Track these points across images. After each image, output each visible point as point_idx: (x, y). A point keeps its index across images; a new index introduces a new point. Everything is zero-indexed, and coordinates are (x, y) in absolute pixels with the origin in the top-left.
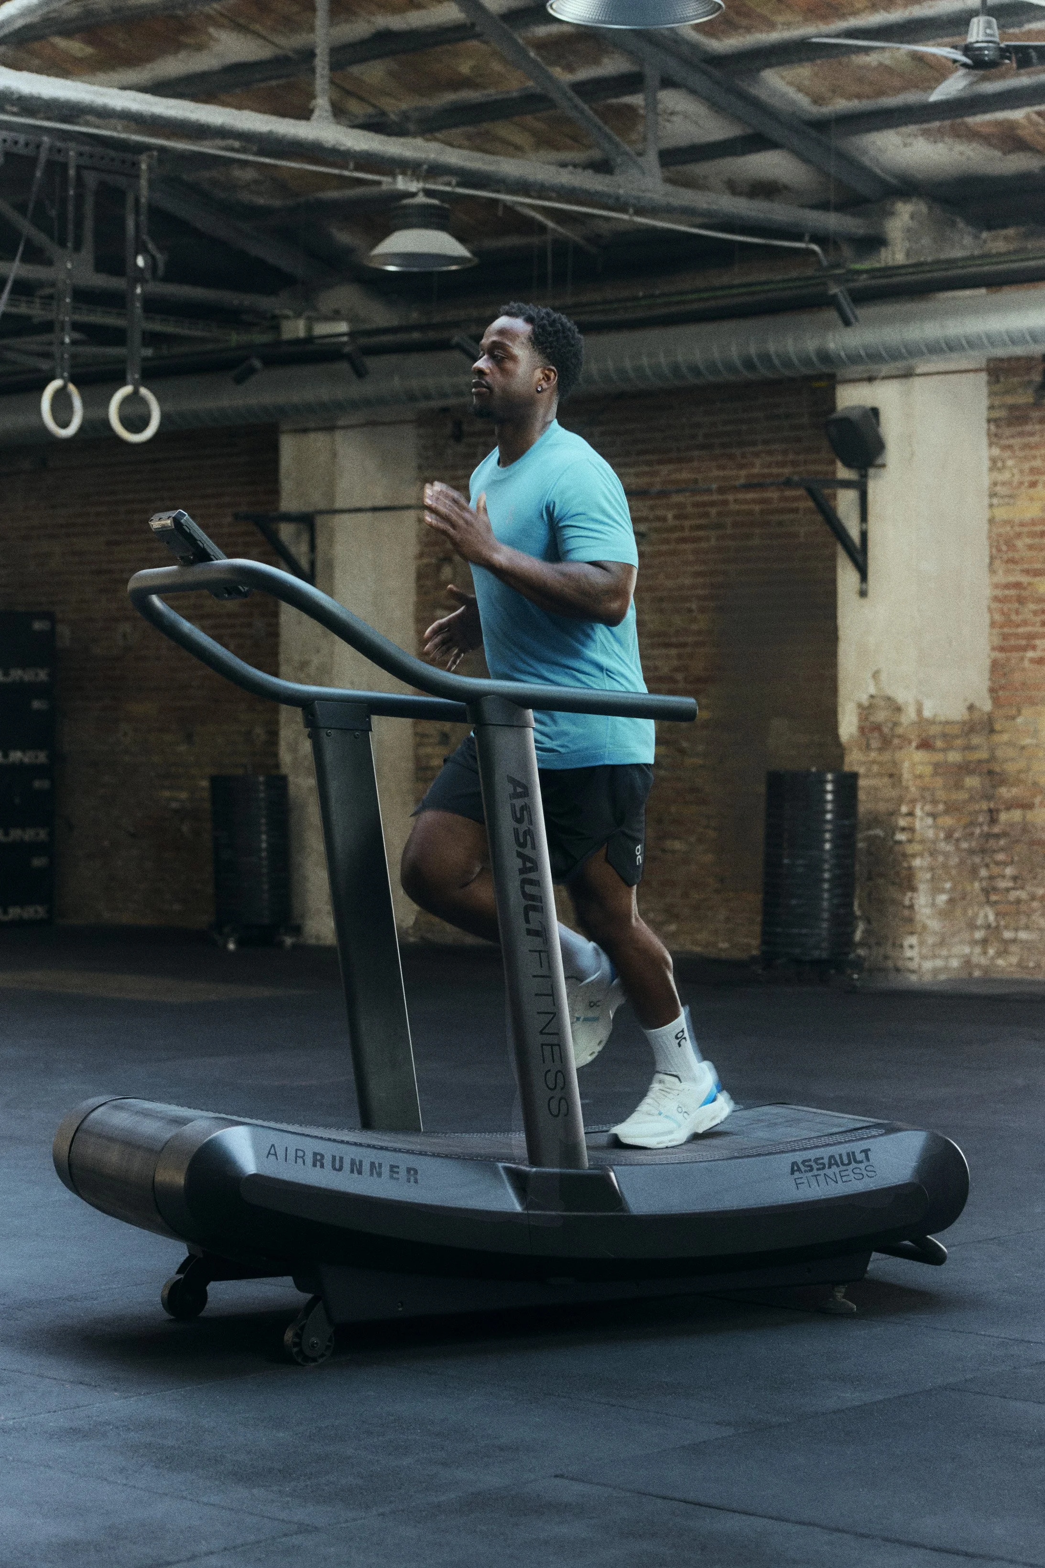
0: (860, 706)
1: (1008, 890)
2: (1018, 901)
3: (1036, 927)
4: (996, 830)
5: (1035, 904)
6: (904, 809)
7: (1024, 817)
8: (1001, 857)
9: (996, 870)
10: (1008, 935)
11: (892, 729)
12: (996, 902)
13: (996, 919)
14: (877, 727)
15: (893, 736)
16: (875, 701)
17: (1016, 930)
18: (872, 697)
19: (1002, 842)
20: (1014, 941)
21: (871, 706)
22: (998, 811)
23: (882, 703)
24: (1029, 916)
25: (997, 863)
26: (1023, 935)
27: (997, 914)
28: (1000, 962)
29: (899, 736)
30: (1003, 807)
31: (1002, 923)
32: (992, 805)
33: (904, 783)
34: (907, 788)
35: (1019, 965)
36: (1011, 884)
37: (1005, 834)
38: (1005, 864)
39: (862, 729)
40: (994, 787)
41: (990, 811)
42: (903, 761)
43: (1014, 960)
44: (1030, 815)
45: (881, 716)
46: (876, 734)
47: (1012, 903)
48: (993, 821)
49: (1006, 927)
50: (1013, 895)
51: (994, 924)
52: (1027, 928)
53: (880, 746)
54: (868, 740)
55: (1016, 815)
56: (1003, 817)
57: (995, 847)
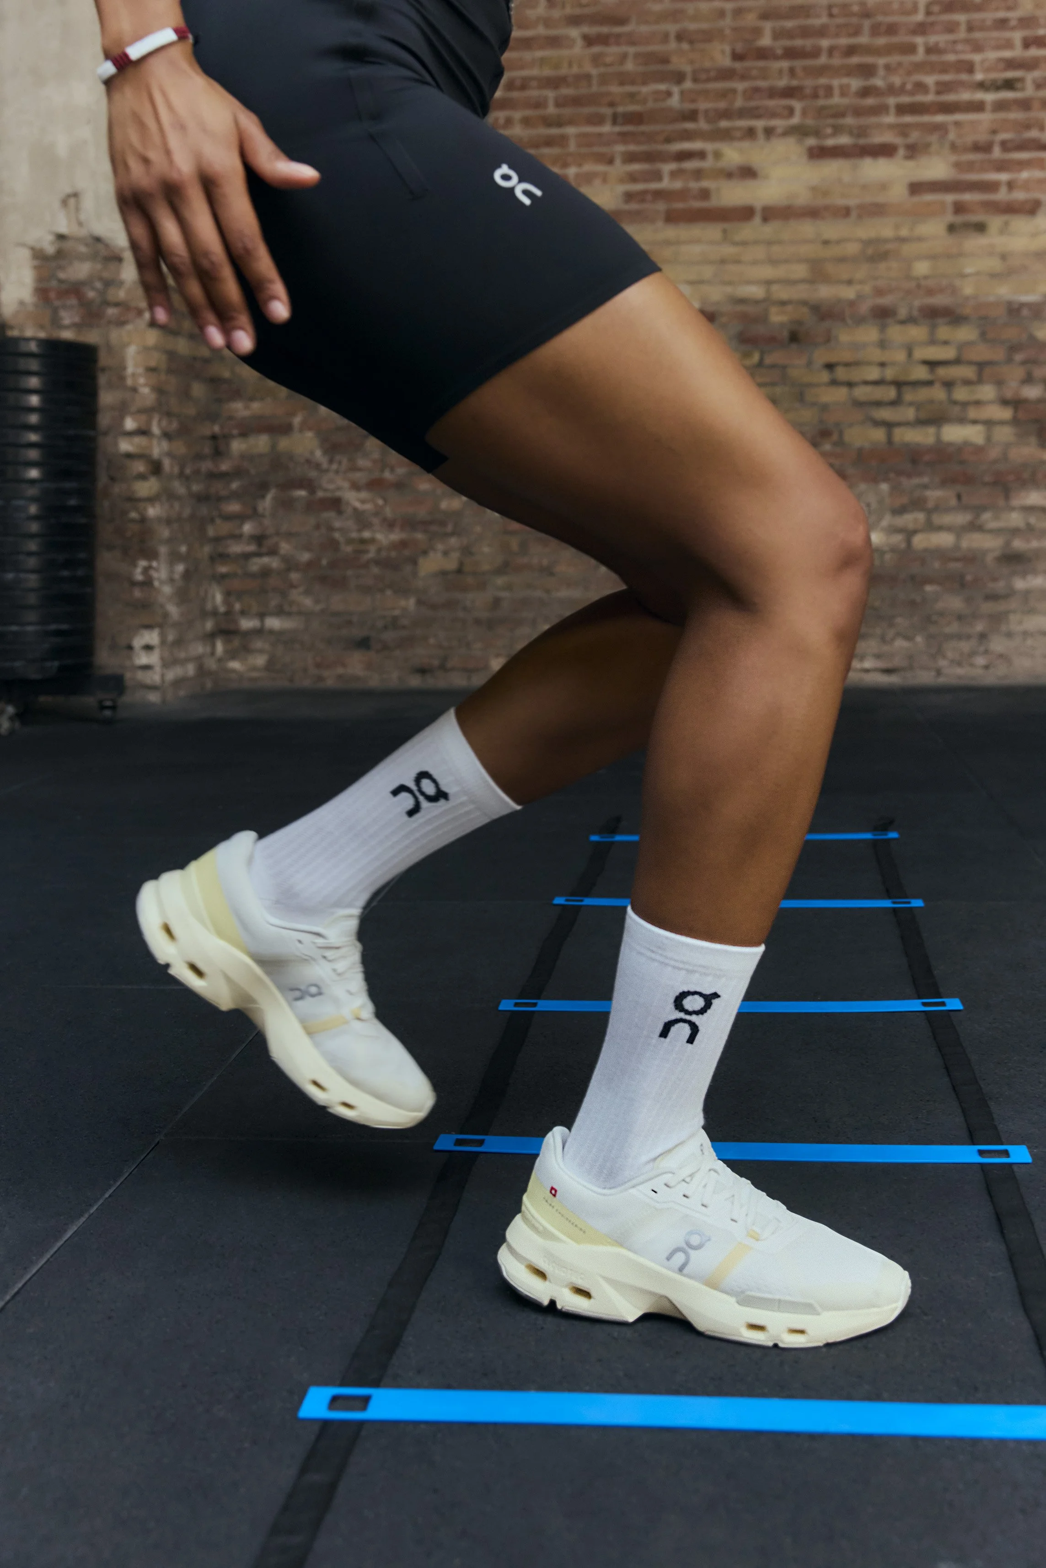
0: (38, 255)
1: (247, 556)
2: (266, 573)
3: (294, 609)
4: (225, 467)
5: (294, 576)
6: (130, 424)
7: (274, 447)
8: (234, 507)
9: (223, 528)
10: (247, 624)
11: (102, 293)
12: (224, 577)
13: (226, 602)
14: (75, 289)
15: (107, 303)
16: (68, 245)
17: (262, 616)
18: (61, 237)
19: (235, 485)
20: (259, 632)
21: (60, 254)
22: (227, 437)
23: (83, 249)
24: (284, 594)
25: (228, 518)
26: (274, 623)
27: (228, 594)
28: (235, 665)
29: (117, 305)
30: (235, 432)
31: (237, 606)
32: (216, 429)
33: (129, 382)
34: (134, 390)
35: (270, 666)
36: (252, 548)
37: (238, 473)
38: (241, 518)
39: (42, 292)
40: (219, 401)
41: (214, 437)
42: (126, 345)
43: (260, 660)
44: (284, 443)
45: (81, 270)
46: (73, 301)
47: (253, 576)
48: (218, 453)
49: (243, 613)
50: (256, 564)
51: (222, 609)
52: (280, 612)
53: (77, 319)
54: (55, 311)
55: (261, 443)
56: (237, 446)
57: (224, 493)
